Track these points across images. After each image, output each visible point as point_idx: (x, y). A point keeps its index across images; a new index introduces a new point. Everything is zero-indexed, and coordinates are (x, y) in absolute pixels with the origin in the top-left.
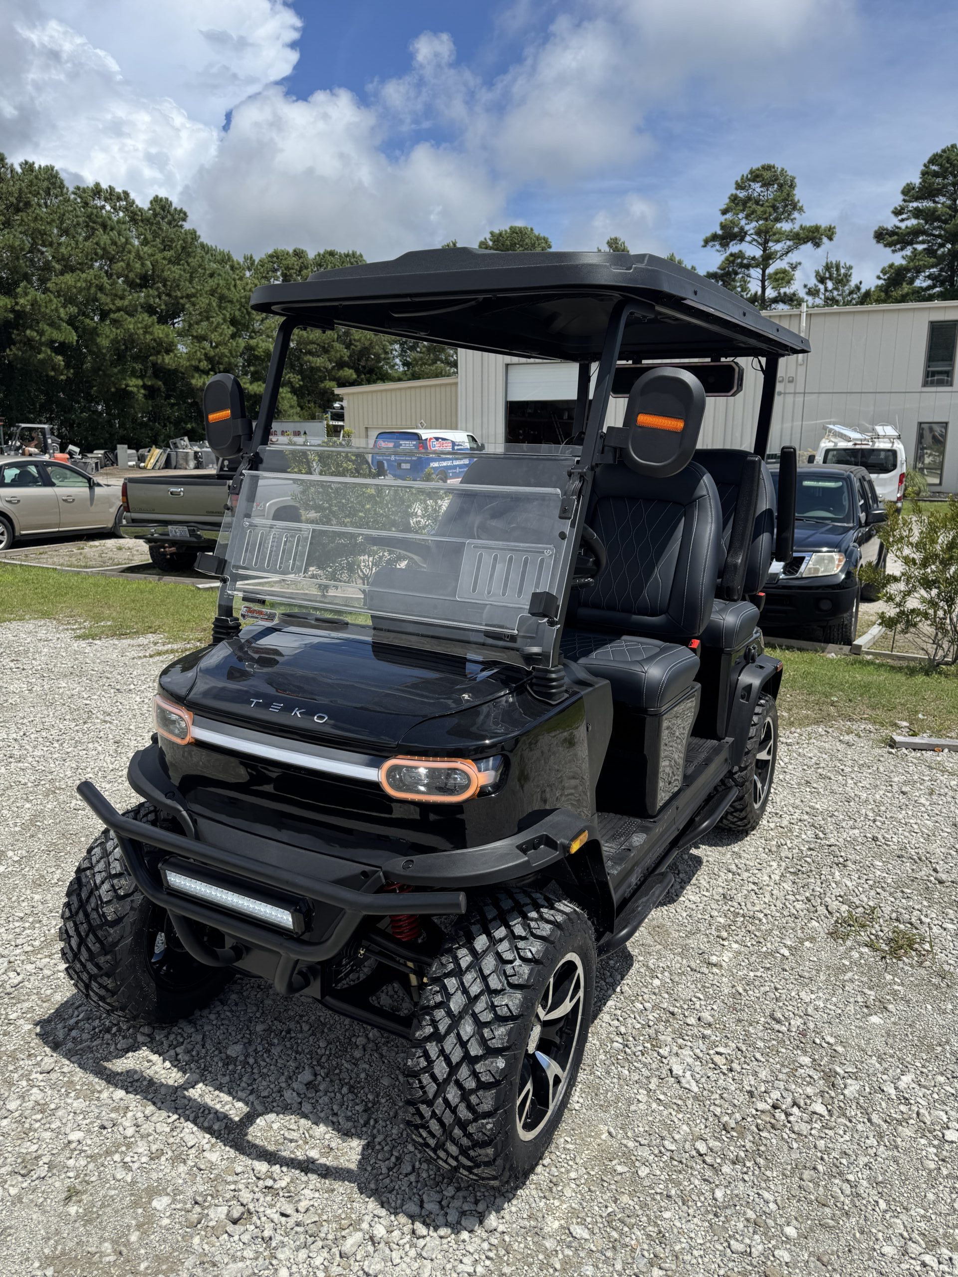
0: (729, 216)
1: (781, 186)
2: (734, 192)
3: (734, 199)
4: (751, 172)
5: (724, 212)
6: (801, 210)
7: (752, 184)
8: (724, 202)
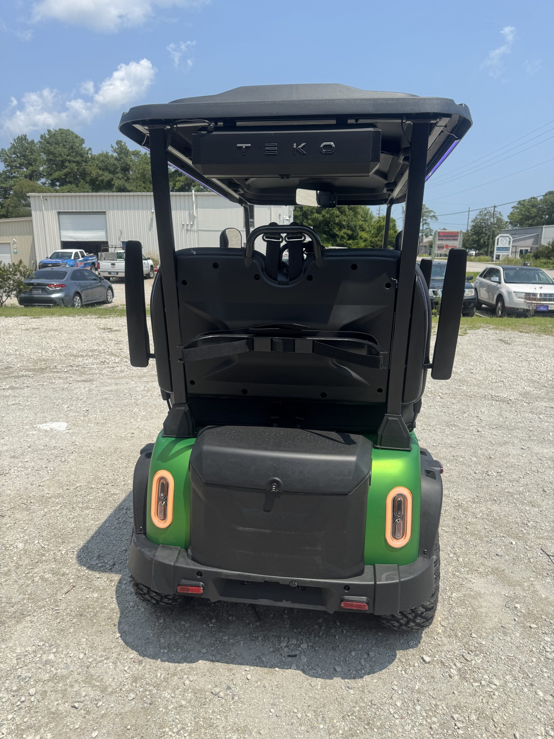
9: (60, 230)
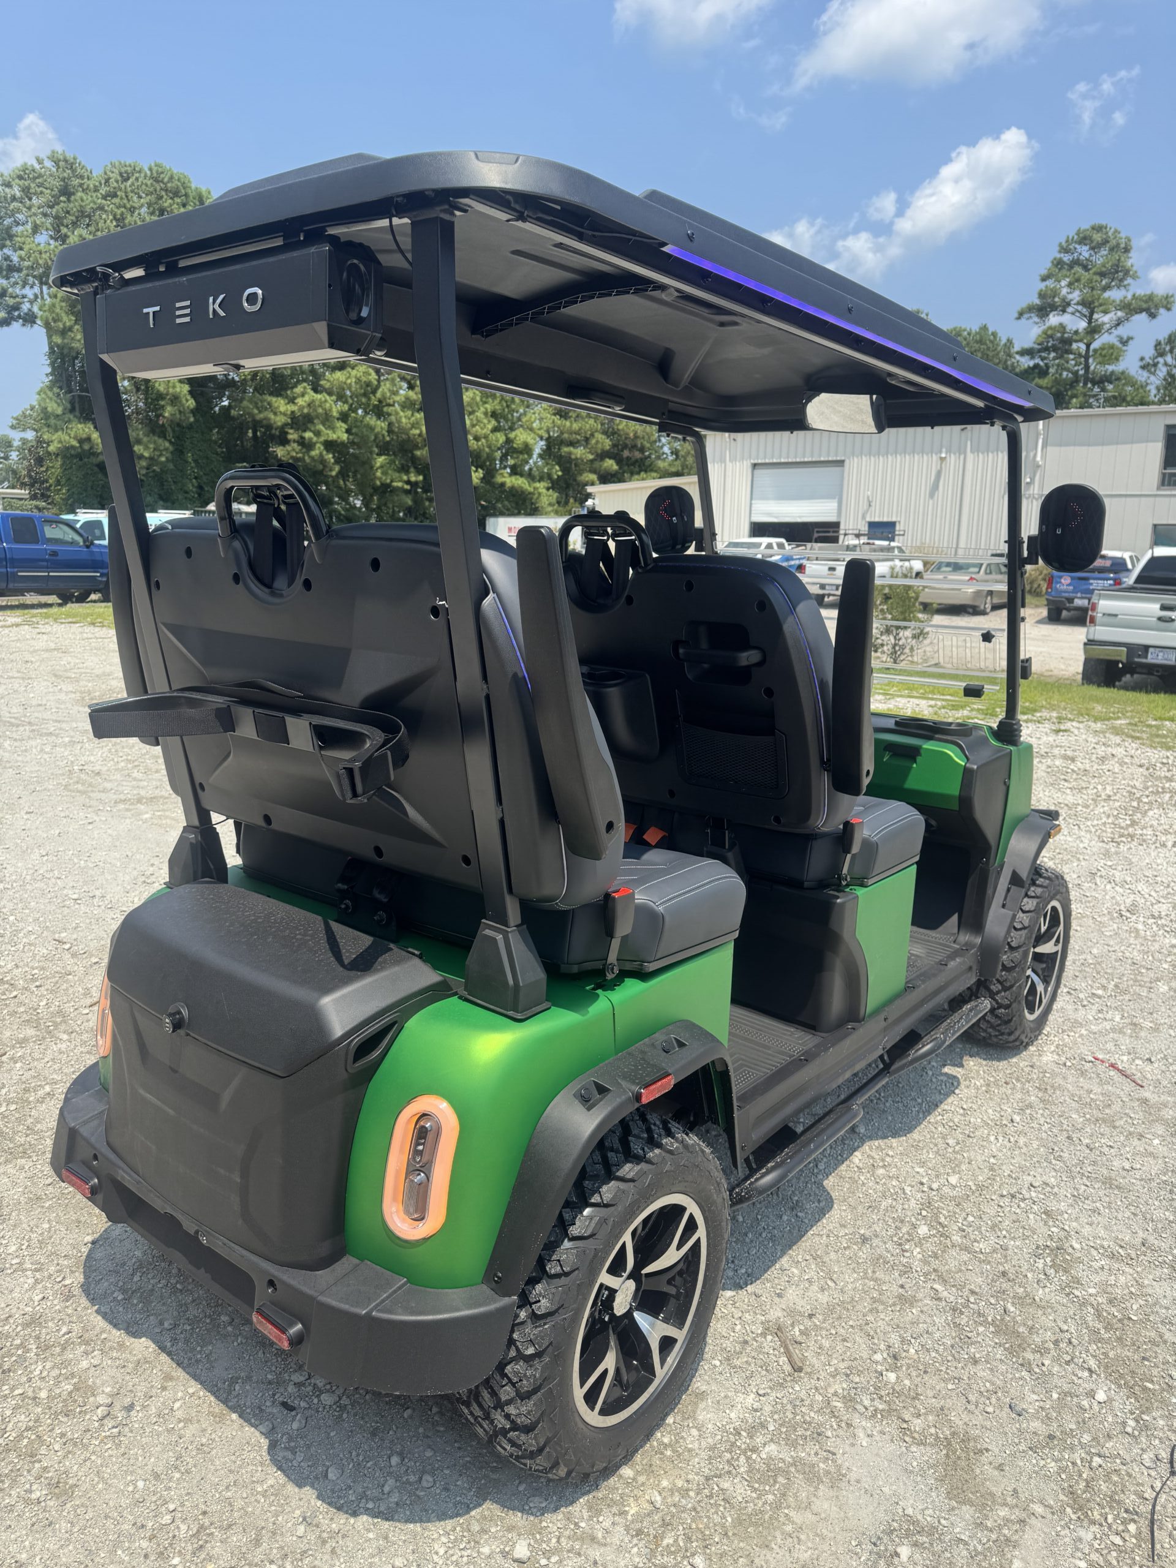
0: (1050, 283)
1: (1112, 250)
2: (1057, 255)
3: (1059, 264)
4: (1078, 234)
5: (1044, 279)
6: (1135, 277)
7: (1077, 246)
8: (1044, 268)
9: (751, 499)
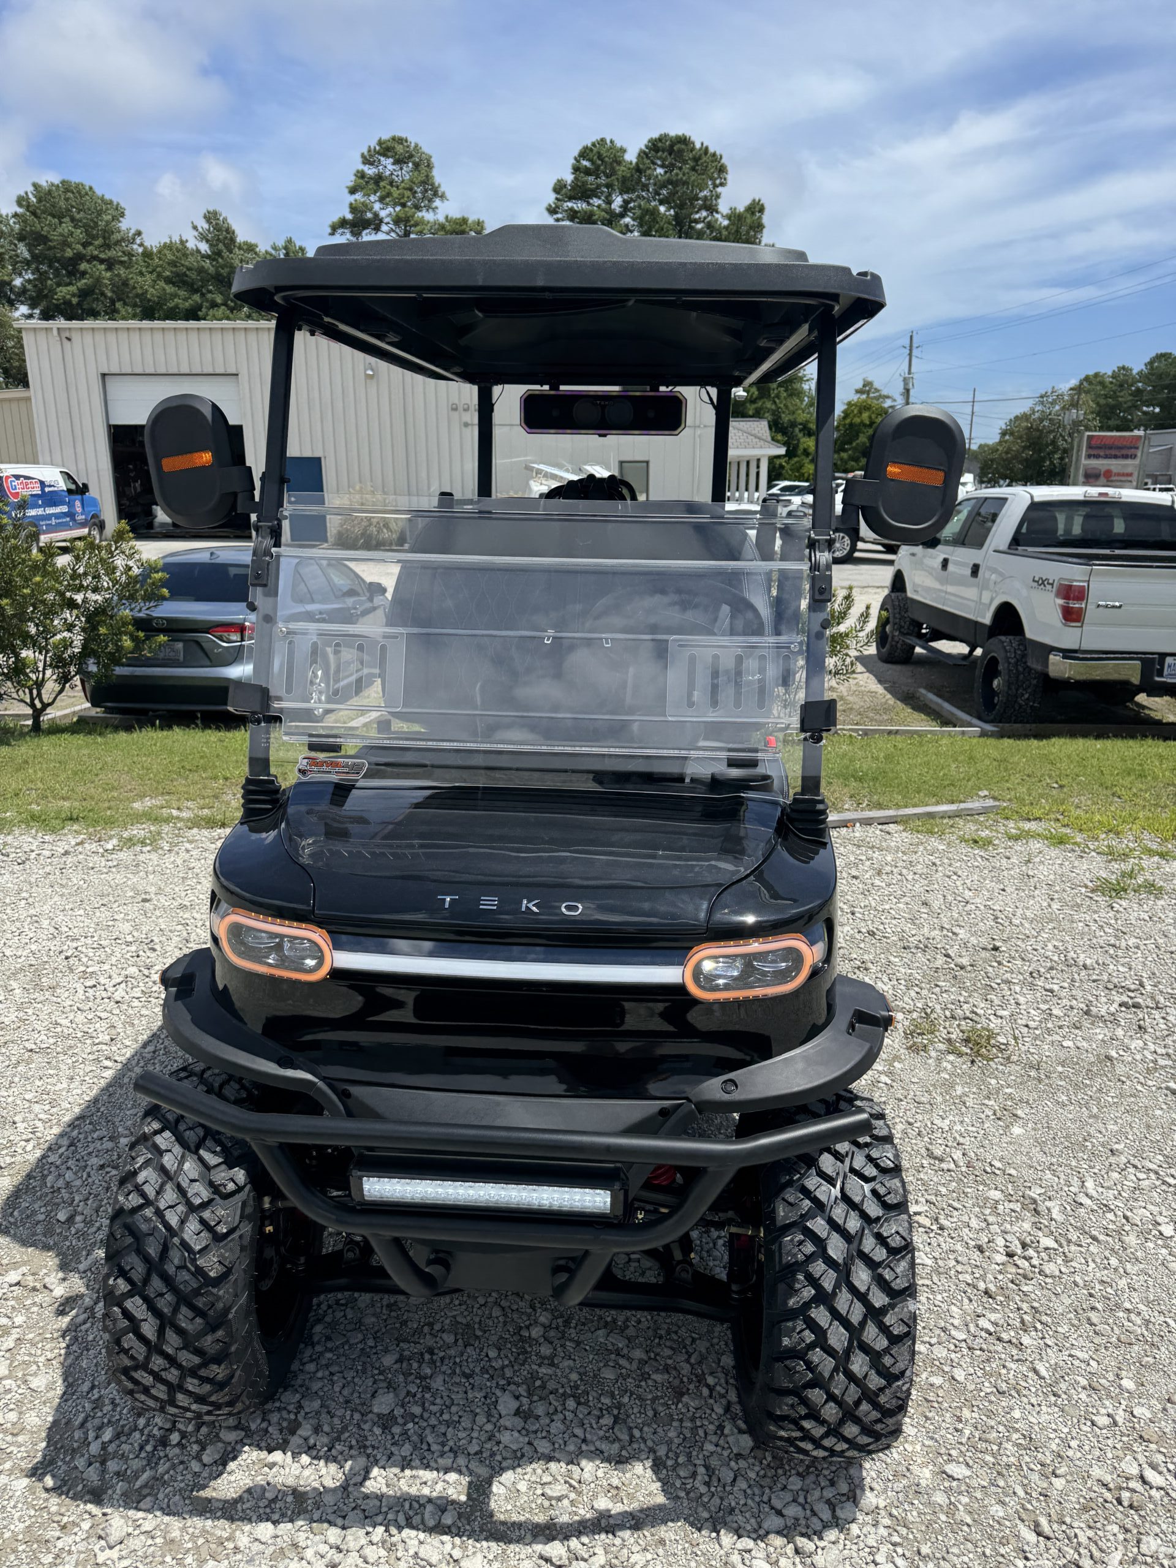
0: (358, 196)
1: (417, 166)
2: (361, 167)
3: (361, 175)
4: (380, 143)
5: (353, 191)
6: (443, 197)
7: (382, 159)
8: (350, 180)
